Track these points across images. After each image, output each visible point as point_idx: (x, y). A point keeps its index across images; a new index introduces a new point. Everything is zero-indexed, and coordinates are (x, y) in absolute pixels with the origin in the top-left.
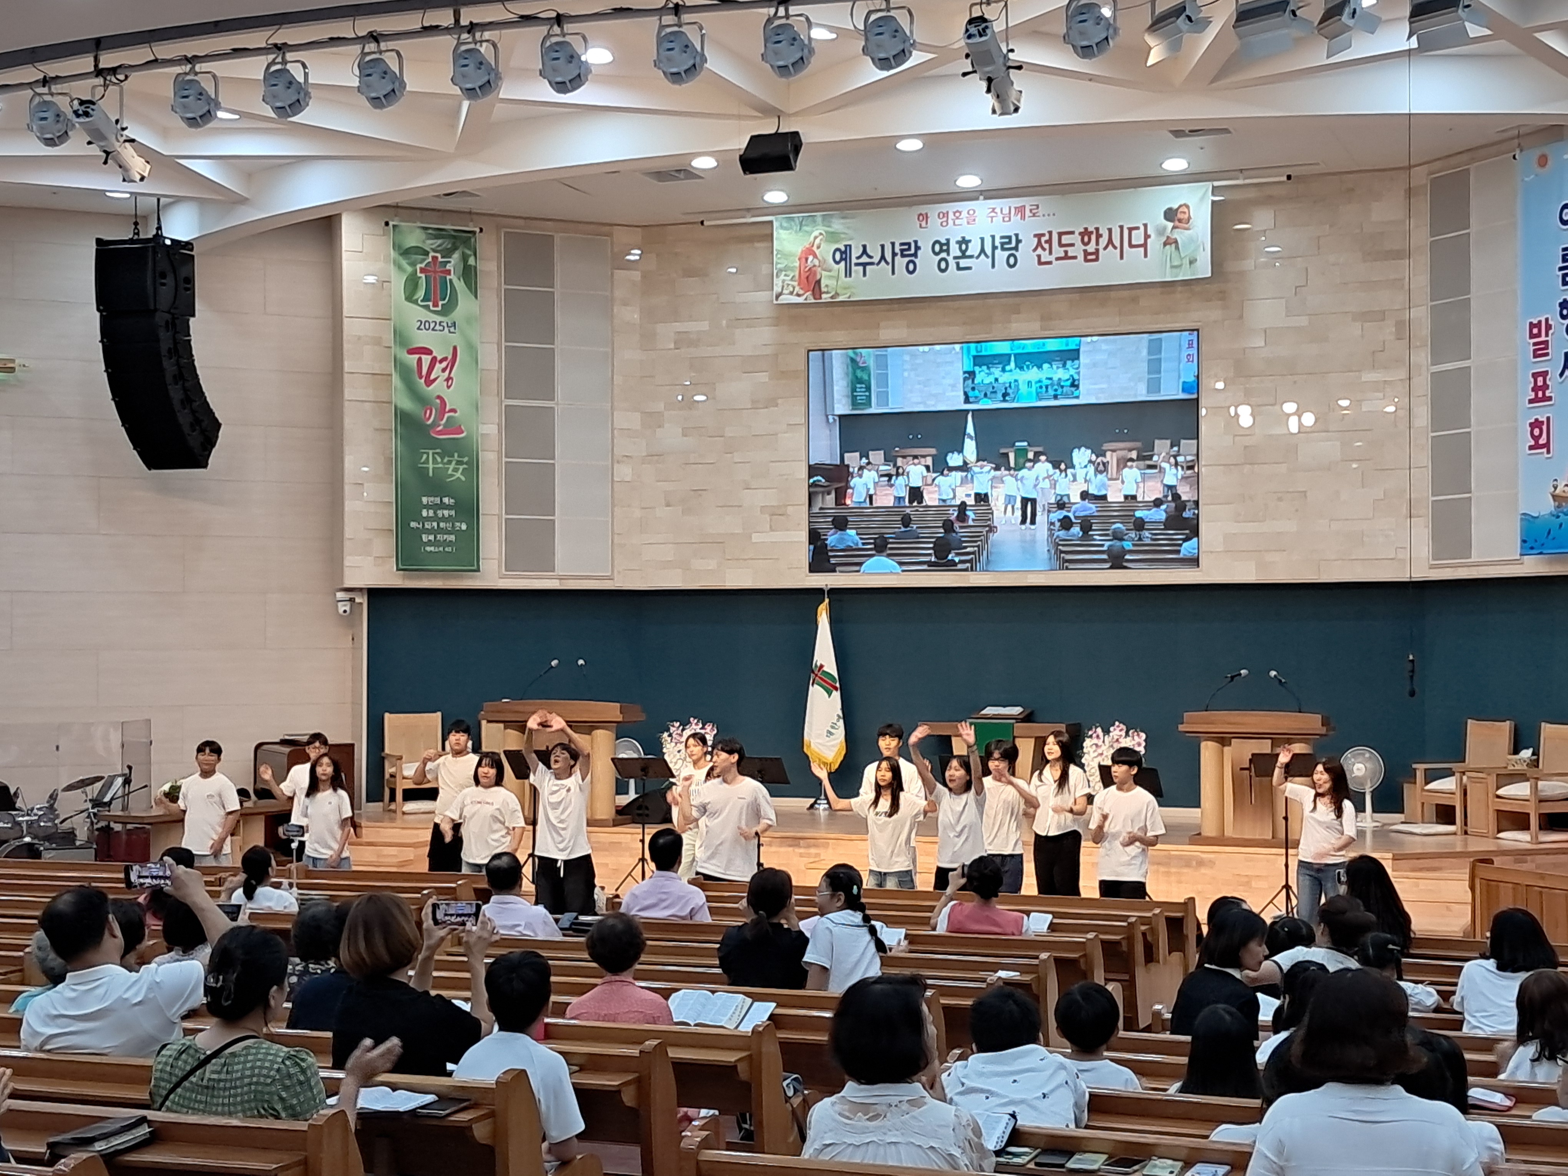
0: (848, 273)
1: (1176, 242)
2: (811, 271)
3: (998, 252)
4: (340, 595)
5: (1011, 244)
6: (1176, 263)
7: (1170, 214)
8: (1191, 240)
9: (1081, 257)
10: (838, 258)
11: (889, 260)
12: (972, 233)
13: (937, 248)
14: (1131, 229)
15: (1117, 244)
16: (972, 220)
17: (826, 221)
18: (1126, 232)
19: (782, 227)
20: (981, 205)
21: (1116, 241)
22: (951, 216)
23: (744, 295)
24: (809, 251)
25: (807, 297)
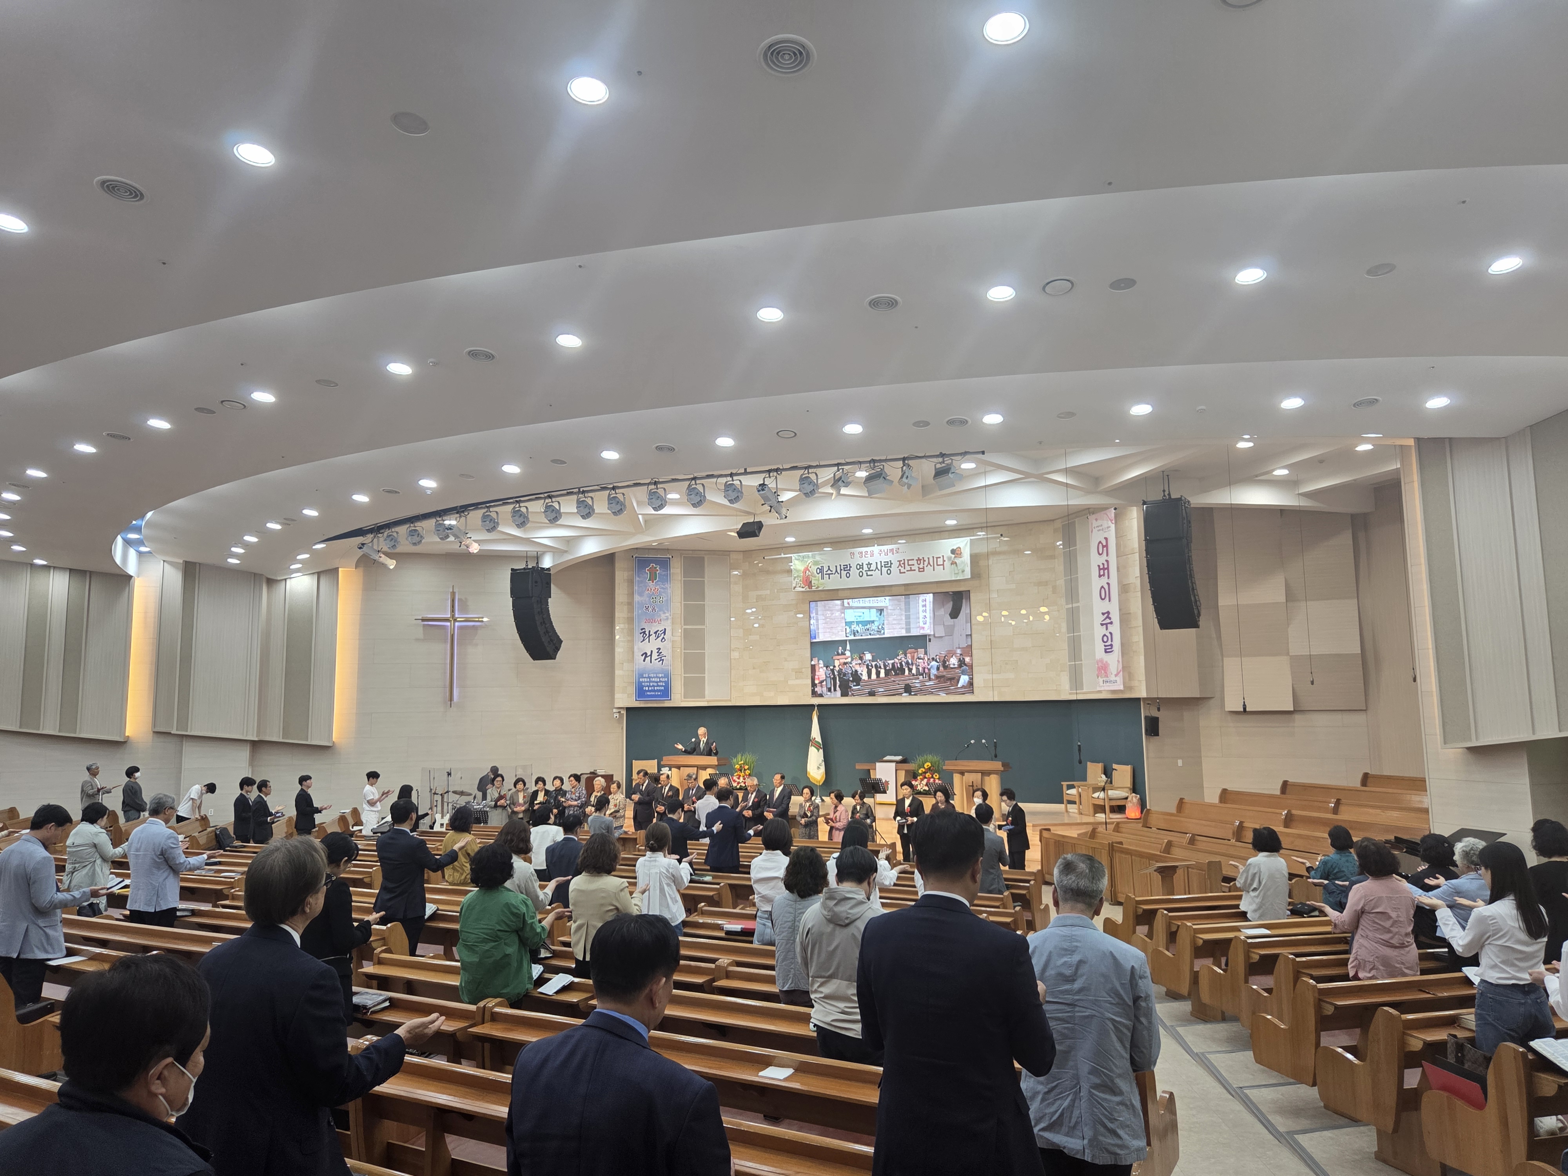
0: (823, 578)
1: (956, 563)
2: (808, 577)
3: (883, 568)
4: (615, 710)
5: (888, 565)
6: (956, 572)
7: (953, 552)
8: (962, 562)
9: (917, 569)
10: (818, 572)
11: (839, 572)
12: (872, 560)
13: (858, 567)
14: (937, 558)
15: (932, 564)
16: (872, 555)
17: (813, 556)
18: (935, 559)
19: (796, 559)
20: (876, 549)
21: (932, 563)
22: (864, 554)
23: (784, 579)
24: (807, 569)
25: (807, 589)
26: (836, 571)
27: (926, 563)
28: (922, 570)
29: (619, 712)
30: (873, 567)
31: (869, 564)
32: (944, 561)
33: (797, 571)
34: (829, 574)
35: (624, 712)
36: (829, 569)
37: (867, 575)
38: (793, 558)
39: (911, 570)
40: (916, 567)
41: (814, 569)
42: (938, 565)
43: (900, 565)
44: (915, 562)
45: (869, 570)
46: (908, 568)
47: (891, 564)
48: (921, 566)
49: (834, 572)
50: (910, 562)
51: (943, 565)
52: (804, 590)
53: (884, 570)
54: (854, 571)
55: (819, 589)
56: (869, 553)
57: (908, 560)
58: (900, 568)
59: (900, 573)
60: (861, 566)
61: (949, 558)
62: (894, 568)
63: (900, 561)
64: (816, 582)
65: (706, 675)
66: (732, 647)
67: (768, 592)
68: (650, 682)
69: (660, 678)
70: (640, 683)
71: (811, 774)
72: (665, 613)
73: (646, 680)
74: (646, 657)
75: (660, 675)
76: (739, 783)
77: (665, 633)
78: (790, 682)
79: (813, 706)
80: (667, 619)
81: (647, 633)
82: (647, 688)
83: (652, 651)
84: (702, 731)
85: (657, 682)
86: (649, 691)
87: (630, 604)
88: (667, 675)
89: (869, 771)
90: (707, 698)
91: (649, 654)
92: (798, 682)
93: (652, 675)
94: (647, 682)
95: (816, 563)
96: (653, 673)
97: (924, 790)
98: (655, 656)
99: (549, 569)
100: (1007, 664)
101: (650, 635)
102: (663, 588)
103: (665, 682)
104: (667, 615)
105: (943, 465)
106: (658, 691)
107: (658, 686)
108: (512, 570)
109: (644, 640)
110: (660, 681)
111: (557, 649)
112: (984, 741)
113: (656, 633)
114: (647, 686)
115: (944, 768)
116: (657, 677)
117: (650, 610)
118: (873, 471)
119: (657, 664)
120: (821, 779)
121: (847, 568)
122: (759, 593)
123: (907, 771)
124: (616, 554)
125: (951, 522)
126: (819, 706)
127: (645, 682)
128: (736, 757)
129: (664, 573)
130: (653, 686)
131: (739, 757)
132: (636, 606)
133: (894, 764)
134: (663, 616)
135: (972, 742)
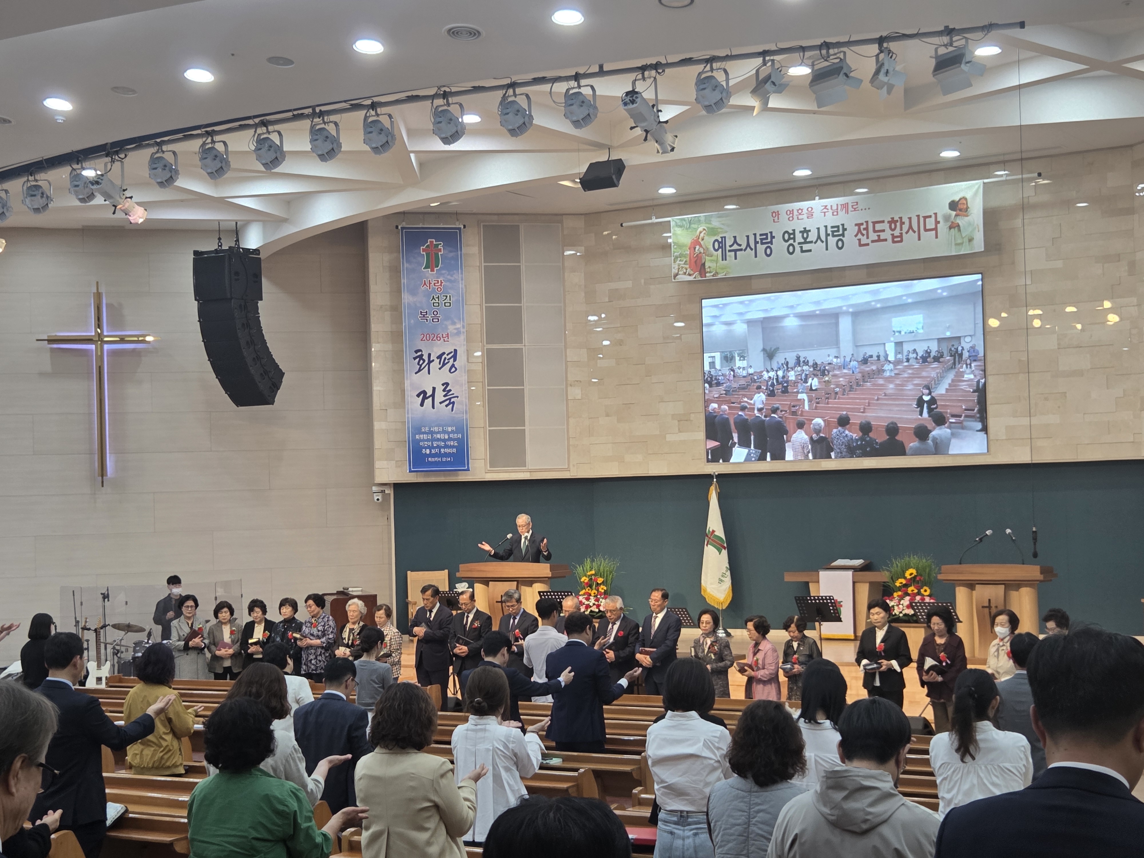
0: (724, 258)
1: (958, 226)
2: (699, 257)
3: (830, 238)
4: (375, 489)
5: (839, 232)
6: (959, 241)
7: (953, 205)
8: (970, 224)
9: (890, 239)
10: (716, 247)
11: (753, 247)
12: (811, 225)
13: (786, 237)
14: (925, 218)
15: (916, 229)
16: (810, 215)
17: (708, 220)
18: (922, 220)
19: (677, 226)
20: (817, 204)
21: (915, 227)
22: (795, 213)
23: (656, 261)
24: (696, 242)
25: (696, 276)
26: (748, 245)
27: (906, 227)
28: (897, 239)
29: (383, 492)
30: (813, 236)
31: (805, 231)
32: (937, 222)
33: (680, 246)
34: (735, 251)
35: (390, 491)
36: (735, 242)
37: (803, 251)
38: (672, 224)
39: (879, 240)
40: (887, 235)
41: (708, 242)
42: (926, 230)
43: (859, 231)
44: (886, 226)
45: (806, 242)
46: (873, 236)
47: (845, 230)
48: (897, 233)
49: (743, 247)
50: (878, 227)
51: (936, 229)
52: (691, 278)
53: (832, 241)
54: (779, 245)
55: (719, 276)
56: (805, 211)
57: (874, 223)
58: (860, 236)
59: (861, 245)
60: (792, 235)
61: (947, 218)
62: (850, 238)
63: (859, 225)
64: (713, 265)
65: (527, 428)
66: (570, 378)
67: (629, 284)
68: (433, 440)
69: (449, 433)
70: (416, 442)
71: (709, 590)
72: (454, 323)
73: (425, 436)
74: (425, 398)
75: (450, 429)
76: (588, 607)
77: (455, 357)
78: (669, 438)
79: (709, 477)
80: (458, 333)
81: (425, 357)
82: (428, 452)
83: (434, 389)
84: (522, 519)
85: (444, 440)
86: (431, 455)
87: (396, 309)
88: (461, 428)
89: (807, 584)
90: (530, 466)
91: (429, 393)
92: (683, 436)
93: (436, 429)
94: (428, 440)
95: (712, 231)
96: (438, 426)
97: (905, 615)
98: (440, 396)
99: (257, 251)
100: (1046, 399)
101: (430, 362)
102: (450, 281)
103: (457, 439)
104: (458, 326)
105: (951, 49)
106: (446, 455)
107: (446, 447)
108: (196, 253)
109: (420, 370)
110: (450, 439)
111: (276, 386)
112: (1008, 531)
113: (439, 357)
114: (429, 447)
115: (940, 577)
116: (444, 432)
117: (430, 318)
118: (826, 64)
119: (443, 410)
120: (726, 599)
121: (767, 239)
122: (613, 285)
123: (872, 584)
124: (370, 224)
125: (950, 154)
126: (720, 476)
127: (424, 440)
128: (581, 563)
129: (451, 255)
130: (439, 447)
131: (588, 563)
132: (406, 311)
133: (850, 573)
134: (451, 328)
135: (989, 532)
